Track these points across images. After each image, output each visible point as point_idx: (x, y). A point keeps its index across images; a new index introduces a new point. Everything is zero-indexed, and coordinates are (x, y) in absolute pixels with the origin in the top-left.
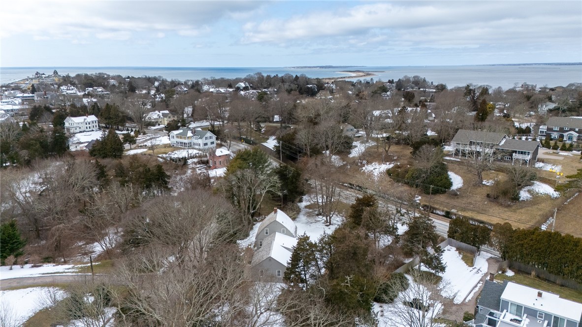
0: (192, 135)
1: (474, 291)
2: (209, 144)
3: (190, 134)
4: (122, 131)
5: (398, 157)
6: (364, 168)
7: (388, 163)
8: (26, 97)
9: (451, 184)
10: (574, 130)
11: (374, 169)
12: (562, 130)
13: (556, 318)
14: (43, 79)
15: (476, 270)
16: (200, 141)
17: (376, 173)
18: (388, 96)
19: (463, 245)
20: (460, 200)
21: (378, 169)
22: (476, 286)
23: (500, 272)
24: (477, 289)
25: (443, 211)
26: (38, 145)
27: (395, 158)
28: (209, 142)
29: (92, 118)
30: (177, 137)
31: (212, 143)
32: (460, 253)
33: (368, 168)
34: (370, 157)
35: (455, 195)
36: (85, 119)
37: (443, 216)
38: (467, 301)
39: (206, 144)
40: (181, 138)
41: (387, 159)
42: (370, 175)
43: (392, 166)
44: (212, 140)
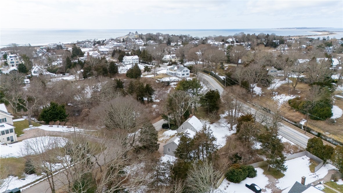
0: (177, 69)
2: (185, 74)
3: (176, 68)
4: (149, 64)
5: (301, 92)
6: (274, 97)
7: (292, 95)
8: (118, 45)
9: (331, 115)
11: (281, 99)
14: (130, 36)
15: (315, 175)
16: (180, 73)
17: (281, 101)
19: (315, 157)
20: (335, 127)
21: (283, 99)
23: (333, 181)
25: (316, 132)
26: (102, 70)
27: (299, 92)
28: (185, 73)
29: (136, 57)
30: (170, 70)
31: (187, 74)
32: (310, 162)
33: (277, 97)
34: (282, 90)
35: (333, 122)
36: (132, 57)
37: (316, 136)
39: (183, 75)
40: (171, 70)
41: (294, 92)
42: (277, 102)
43: (294, 97)
44: (187, 73)
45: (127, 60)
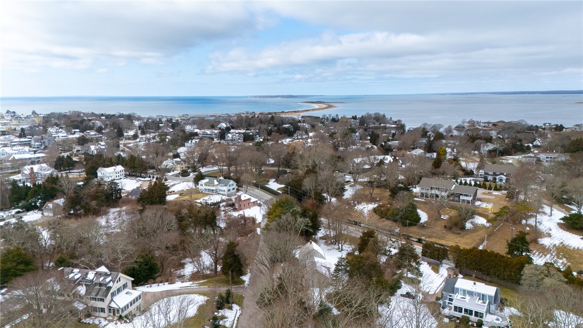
0: (218, 183)
1: (440, 287)
2: (231, 190)
3: (216, 182)
4: (145, 178)
5: (380, 199)
6: (356, 207)
7: (373, 203)
9: (420, 219)
10: (503, 174)
11: (364, 208)
12: (495, 174)
13: (483, 295)
15: (440, 275)
16: (225, 188)
17: (366, 211)
18: (357, 137)
19: (432, 260)
20: (427, 230)
21: (366, 208)
22: (441, 284)
23: (455, 276)
24: (442, 286)
25: (416, 238)
27: (378, 199)
28: (231, 188)
29: (120, 168)
30: (206, 185)
31: (234, 189)
32: (430, 266)
33: (359, 207)
34: (359, 198)
35: (423, 226)
36: (115, 169)
37: (417, 242)
38: (436, 292)
39: (229, 190)
40: (208, 186)
41: (372, 200)
42: (361, 212)
43: (376, 205)
44: (233, 187)
45: (108, 175)
